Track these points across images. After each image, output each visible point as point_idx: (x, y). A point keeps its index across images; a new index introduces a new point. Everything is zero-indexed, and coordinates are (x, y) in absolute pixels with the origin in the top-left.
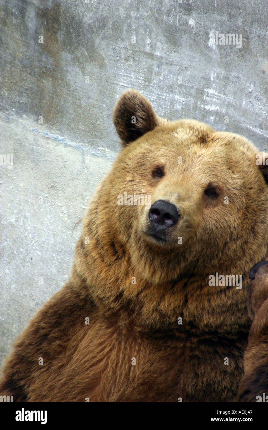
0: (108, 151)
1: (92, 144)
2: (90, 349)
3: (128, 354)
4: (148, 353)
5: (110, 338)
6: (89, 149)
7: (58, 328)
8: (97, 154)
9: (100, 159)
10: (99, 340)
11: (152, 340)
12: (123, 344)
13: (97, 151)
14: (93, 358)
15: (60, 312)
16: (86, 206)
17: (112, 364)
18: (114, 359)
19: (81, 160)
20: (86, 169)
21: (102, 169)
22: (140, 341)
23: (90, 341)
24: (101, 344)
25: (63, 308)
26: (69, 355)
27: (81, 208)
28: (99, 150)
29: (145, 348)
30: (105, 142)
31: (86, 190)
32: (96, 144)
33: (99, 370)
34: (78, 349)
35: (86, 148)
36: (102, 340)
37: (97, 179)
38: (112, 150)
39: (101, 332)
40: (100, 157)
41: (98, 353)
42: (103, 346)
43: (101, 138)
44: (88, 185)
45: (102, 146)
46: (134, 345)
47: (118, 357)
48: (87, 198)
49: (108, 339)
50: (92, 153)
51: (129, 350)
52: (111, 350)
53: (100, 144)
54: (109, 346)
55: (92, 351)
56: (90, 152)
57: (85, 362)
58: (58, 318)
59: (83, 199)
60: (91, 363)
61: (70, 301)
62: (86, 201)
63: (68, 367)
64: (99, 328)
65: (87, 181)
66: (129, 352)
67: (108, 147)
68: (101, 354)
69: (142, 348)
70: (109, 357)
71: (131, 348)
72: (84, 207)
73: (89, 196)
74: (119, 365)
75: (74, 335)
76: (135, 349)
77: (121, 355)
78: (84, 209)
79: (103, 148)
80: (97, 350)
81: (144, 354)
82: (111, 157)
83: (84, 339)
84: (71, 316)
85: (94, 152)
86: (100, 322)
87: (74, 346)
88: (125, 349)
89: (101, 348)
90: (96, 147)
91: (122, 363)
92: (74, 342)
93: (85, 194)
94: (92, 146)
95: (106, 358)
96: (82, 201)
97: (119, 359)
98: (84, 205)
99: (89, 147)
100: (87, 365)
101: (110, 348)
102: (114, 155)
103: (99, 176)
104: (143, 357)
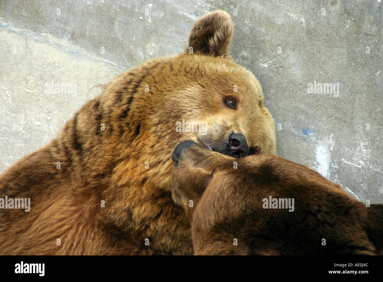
0: (51, 37)
1: (35, 30)
2: (51, 222)
3: (84, 239)
4: (101, 244)
5: (71, 217)
6: (33, 35)
7: (26, 193)
8: (40, 39)
9: (43, 45)
10: (60, 216)
11: (107, 233)
12: (81, 227)
13: (40, 37)
14: (52, 232)
15: (31, 177)
16: (29, 89)
17: (67, 245)
18: (69, 240)
19: (25, 45)
20: (29, 54)
21: (45, 54)
22: (96, 230)
23: (52, 213)
24: (61, 220)
25: (35, 174)
26: (29, 222)
27: (25, 91)
28: (42, 36)
29: (99, 239)
30: (48, 28)
31: (29, 75)
32: (39, 30)
33: (54, 247)
34: (39, 218)
35: (30, 33)
36: (63, 216)
37: (40, 64)
38: (54, 36)
39: (65, 208)
40: (43, 43)
41: (56, 228)
42: (63, 223)
43: (44, 25)
44: (31, 70)
45: (45, 32)
46: (91, 232)
47: (73, 238)
48: (30, 82)
49: (69, 216)
50: (35, 38)
51: (85, 235)
52: (69, 229)
53: (42, 30)
54: (69, 224)
55: (51, 224)
56: (33, 37)
57: (44, 234)
58: (28, 183)
59: (27, 83)
60: (48, 238)
61: (43, 168)
62: (30, 84)
63: (26, 234)
64: (64, 204)
65: (31, 66)
66: (85, 237)
67: (51, 33)
68: (59, 231)
69: (97, 237)
70: (66, 236)
71: (87, 234)
72: (27, 90)
73: (32, 80)
74: (73, 248)
75: (39, 203)
76: (91, 236)
77: (77, 238)
78: (28, 92)
79: (46, 34)
80: (56, 225)
81: (98, 244)
82: (54, 42)
83: (47, 210)
84: (40, 184)
85: (37, 38)
86: (67, 199)
87: (37, 213)
88: (82, 234)
89: (60, 224)
90: (39, 33)
91: (76, 246)
92: (37, 210)
93: (28, 78)
94: (35, 32)
95: (63, 236)
96: (25, 85)
97: (74, 241)
98: (27, 89)
99: (32, 33)
100: (44, 239)
101: (68, 227)
102: (56, 40)
103: (42, 60)
104: (96, 247)
